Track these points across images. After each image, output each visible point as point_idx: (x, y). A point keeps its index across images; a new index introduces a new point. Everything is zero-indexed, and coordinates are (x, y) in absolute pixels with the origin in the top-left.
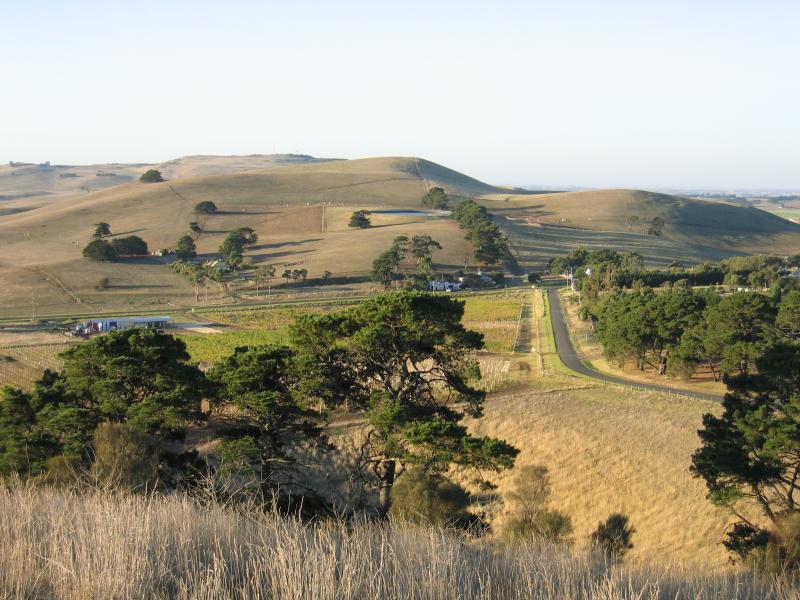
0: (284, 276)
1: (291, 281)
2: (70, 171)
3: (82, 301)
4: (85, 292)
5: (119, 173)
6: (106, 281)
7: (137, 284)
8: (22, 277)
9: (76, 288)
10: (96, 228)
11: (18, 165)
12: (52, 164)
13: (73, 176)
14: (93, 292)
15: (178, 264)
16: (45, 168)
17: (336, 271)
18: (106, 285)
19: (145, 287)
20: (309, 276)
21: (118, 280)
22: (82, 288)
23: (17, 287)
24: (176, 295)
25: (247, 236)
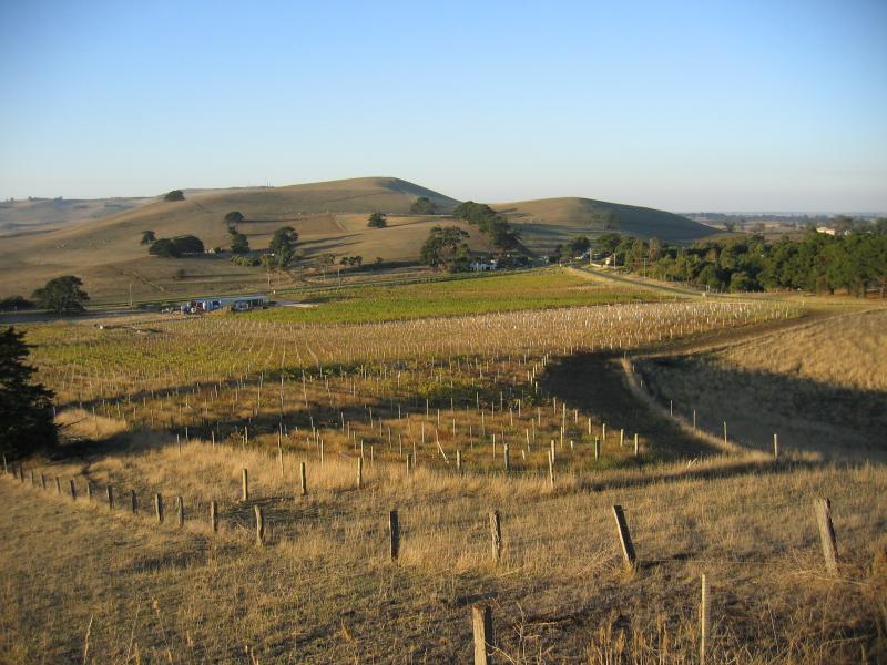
0: (342, 263)
1: (349, 266)
2: (81, 204)
3: (165, 289)
4: (164, 281)
5: (123, 204)
6: (182, 272)
7: (209, 274)
8: (98, 272)
9: (154, 279)
10: (143, 235)
11: (36, 199)
12: (65, 198)
13: (85, 207)
14: (172, 281)
15: (236, 257)
16: (59, 201)
17: (387, 257)
18: (182, 275)
19: (217, 276)
20: (363, 263)
21: (192, 271)
22: (161, 278)
23: (97, 280)
24: (249, 282)
25: (289, 235)
